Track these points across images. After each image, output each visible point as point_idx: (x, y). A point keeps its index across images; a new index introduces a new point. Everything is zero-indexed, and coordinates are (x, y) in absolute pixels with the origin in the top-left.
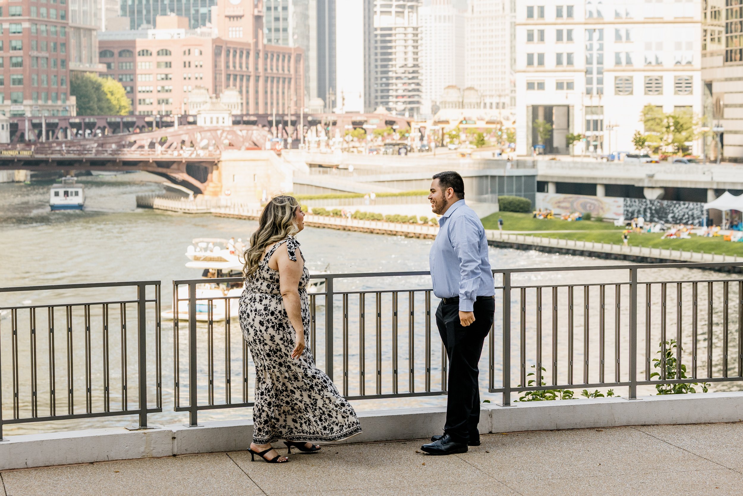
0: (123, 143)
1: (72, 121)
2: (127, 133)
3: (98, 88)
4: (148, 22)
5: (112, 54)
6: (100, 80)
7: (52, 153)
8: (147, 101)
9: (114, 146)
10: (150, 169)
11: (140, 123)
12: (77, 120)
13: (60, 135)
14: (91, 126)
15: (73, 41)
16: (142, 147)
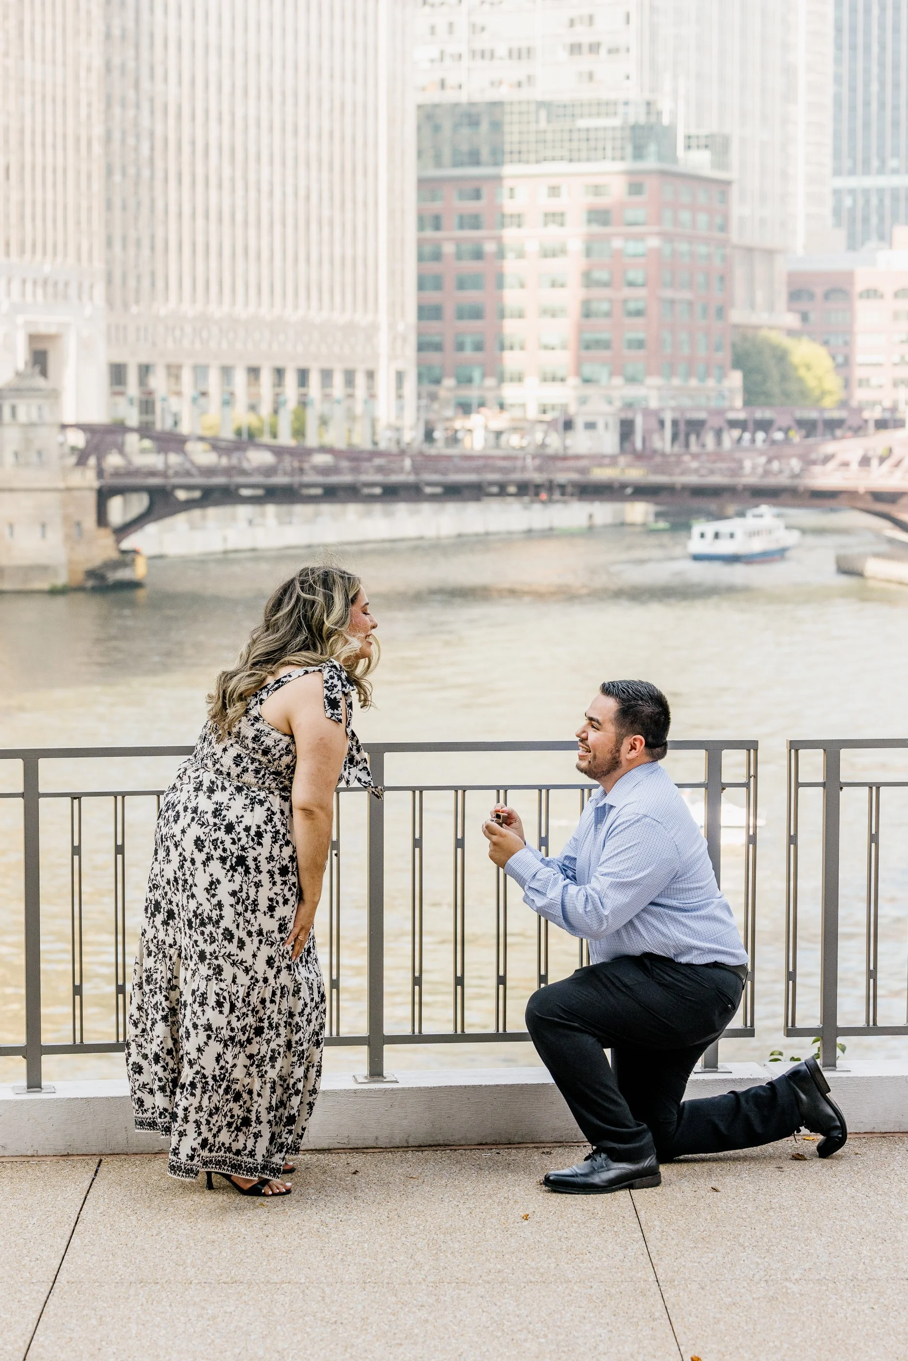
0: (813, 456)
1: (732, 415)
2: (829, 437)
3: (781, 356)
4: (882, 237)
5: (811, 296)
6: (787, 342)
7: (683, 473)
8: (874, 382)
9: (795, 464)
10: (860, 504)
11: (854, 422)
12: (741, 415)
13: (709, 439)
14: (765, 425)
15: (739, 273)
16: (846, 464)
